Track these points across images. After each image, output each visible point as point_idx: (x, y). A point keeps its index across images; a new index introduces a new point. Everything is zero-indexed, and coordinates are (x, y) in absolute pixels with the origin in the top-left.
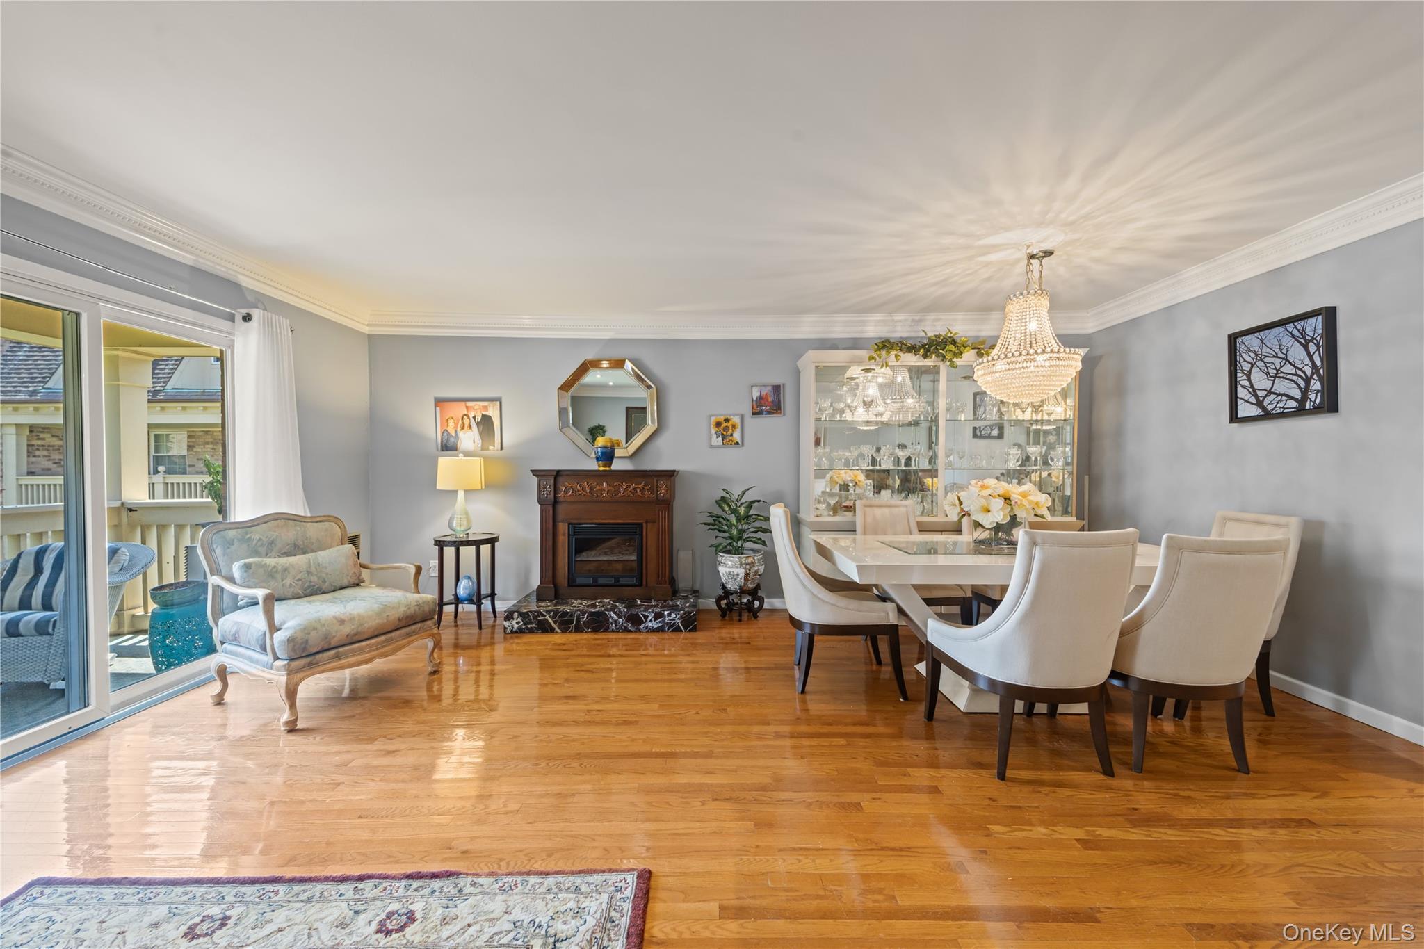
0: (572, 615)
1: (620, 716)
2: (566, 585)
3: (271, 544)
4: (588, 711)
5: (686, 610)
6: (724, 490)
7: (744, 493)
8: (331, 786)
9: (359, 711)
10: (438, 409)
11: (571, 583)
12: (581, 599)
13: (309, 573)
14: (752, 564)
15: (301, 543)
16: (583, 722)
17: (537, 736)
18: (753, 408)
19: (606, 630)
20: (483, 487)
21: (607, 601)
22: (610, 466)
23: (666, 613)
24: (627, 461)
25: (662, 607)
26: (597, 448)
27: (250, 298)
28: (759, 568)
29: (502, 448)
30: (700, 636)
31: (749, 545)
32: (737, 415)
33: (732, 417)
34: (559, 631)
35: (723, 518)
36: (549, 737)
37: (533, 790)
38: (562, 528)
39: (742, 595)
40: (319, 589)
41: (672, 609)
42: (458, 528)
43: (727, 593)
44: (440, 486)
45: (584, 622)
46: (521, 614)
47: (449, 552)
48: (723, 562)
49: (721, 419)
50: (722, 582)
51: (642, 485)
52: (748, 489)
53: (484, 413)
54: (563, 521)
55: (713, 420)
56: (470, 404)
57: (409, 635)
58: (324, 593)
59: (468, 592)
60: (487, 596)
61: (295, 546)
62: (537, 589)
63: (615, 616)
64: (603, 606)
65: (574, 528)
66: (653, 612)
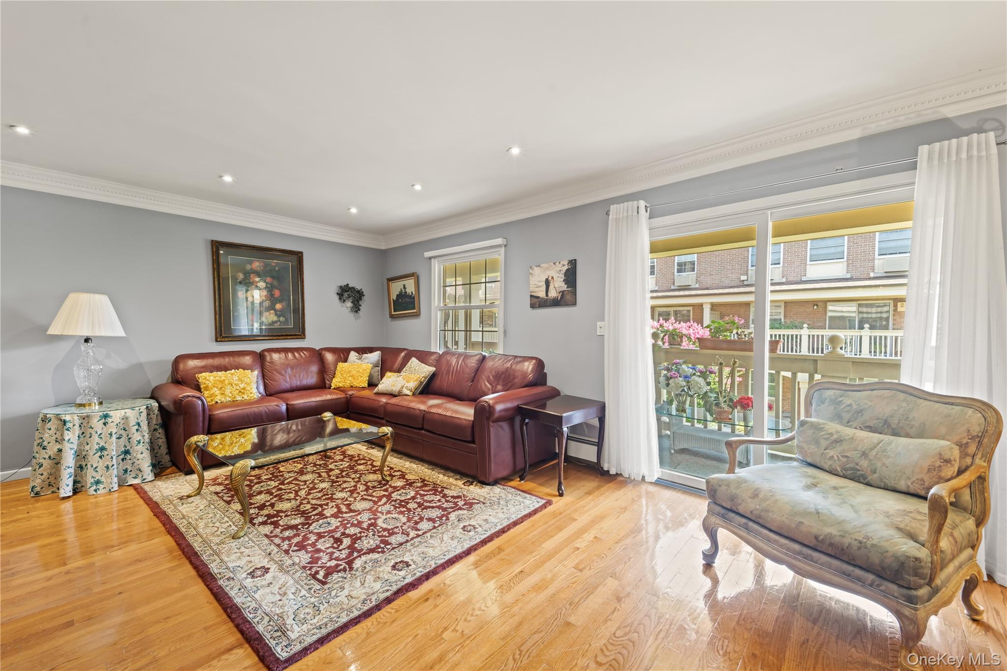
3: (858, 413)
15: (896, 422)
61: (886, 422)
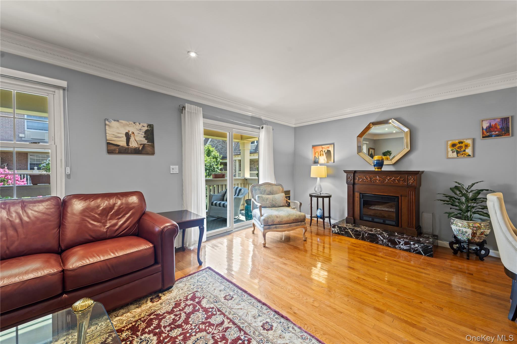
0: (360, 232)
1: (374, 286)
2: (359, 219)
3: (265, 191)
4: (358, 277)
5: (425, 244)
6: (456, 182)
7: (473, 184)
8: (267, 268)
9: (281, 246)
10: (313, 149)
11: (361, 219)
12: (366, 226)
13: (273, 201)
14: (479, 228)
15: (272, 191)
16: (354, 281)
17: (333, 279)
18: (483, 133)
19: (377, 243)
20: (326, 177)
21: (379, 230)
22: (381, 168)
23: (412, 243)
24: (391, 166)
25: (410, 239)
26: (374, 161)
27: (264, 122)
28: (485, 231)
29: (334, 162)
30: (435, 261)
31: (476, 215)
32: (469, 139)
33: (464, 141)
34: (354, 237)
35: (455, 198)
36: (338, 282)
37: (326, 302)
38: (357, 195)
39: (470, 244)
40: (275, 206)
41: (416, 242)
42: (318, 191)
43: (458, 241)
44: (312, 175)
45: (366, 237)
46: (338, 227)
47: (314, 199)
48: (454, 223)
49: (457, 142)
50: (454, 234)
51: (398, 178)
52: (477, 183)
53: (328, 149)
54: (357, 192)
55: (450, 143)
56: (323, 146)
57: (297, 225)
58: (276, 207)
59: (320, 214)
60: (327, 217)
61: (270, 192)
62: (346, 218)
63: (381, 238)
64: (376, 232)
65: (362, 195)
66: (403, 240)
